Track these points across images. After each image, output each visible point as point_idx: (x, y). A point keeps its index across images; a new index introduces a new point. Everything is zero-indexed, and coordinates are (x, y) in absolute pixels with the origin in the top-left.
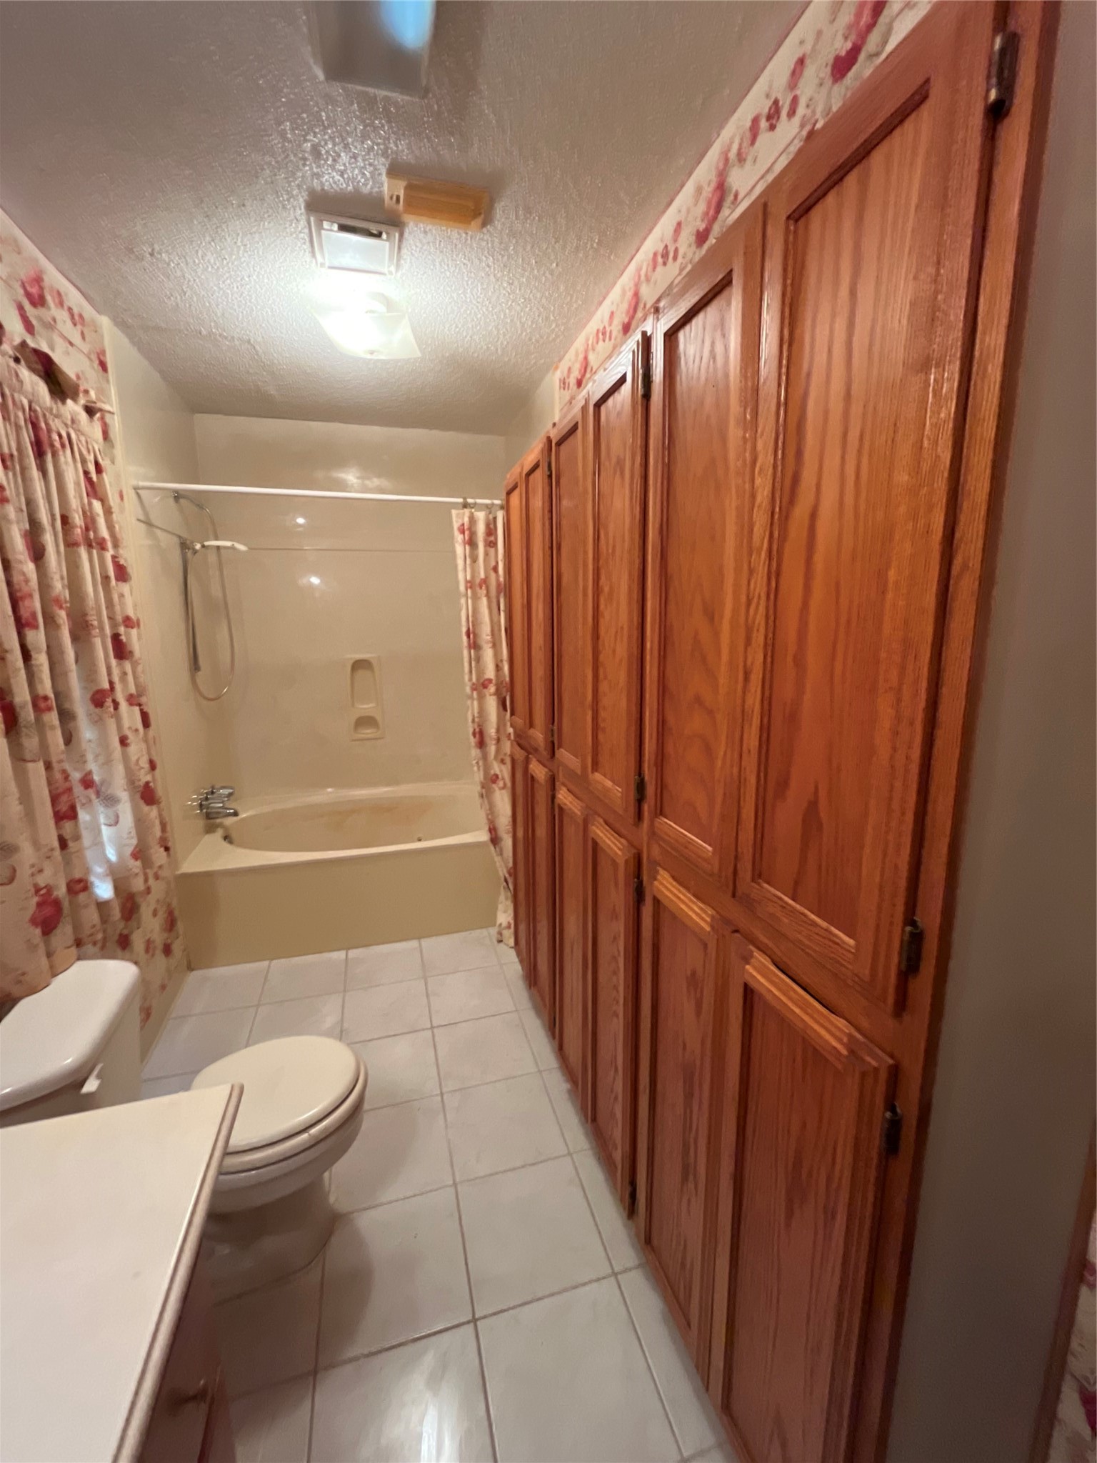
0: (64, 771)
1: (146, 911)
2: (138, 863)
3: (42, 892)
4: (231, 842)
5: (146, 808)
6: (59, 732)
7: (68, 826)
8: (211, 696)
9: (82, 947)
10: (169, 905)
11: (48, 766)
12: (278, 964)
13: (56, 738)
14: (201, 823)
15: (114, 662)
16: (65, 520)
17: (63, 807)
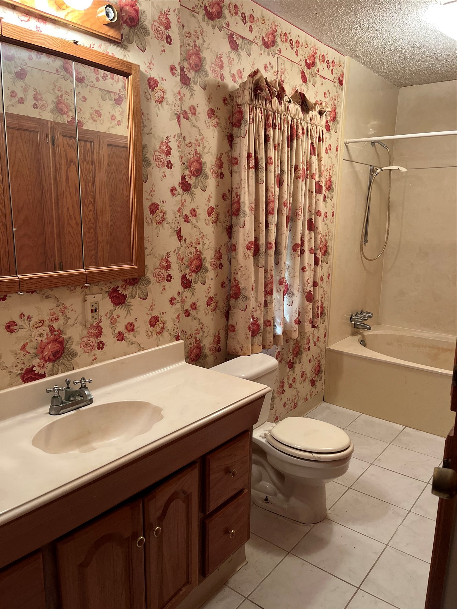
0: (271, 274)
1: (306, 357)
2: (297, 326)
3: (255, 319)
4: (365, 346)
5: (307, 303)
6: (273, 258)
7: (269, 297)
8: (368, 258)
9: (265, 348)
10: (319, 362)
11: (266, 271)
12: (364, 416)
13: (271, 260)
14: (349, 329)
15: (307, 232)
16: (296, 167)
17: (269, 289)
